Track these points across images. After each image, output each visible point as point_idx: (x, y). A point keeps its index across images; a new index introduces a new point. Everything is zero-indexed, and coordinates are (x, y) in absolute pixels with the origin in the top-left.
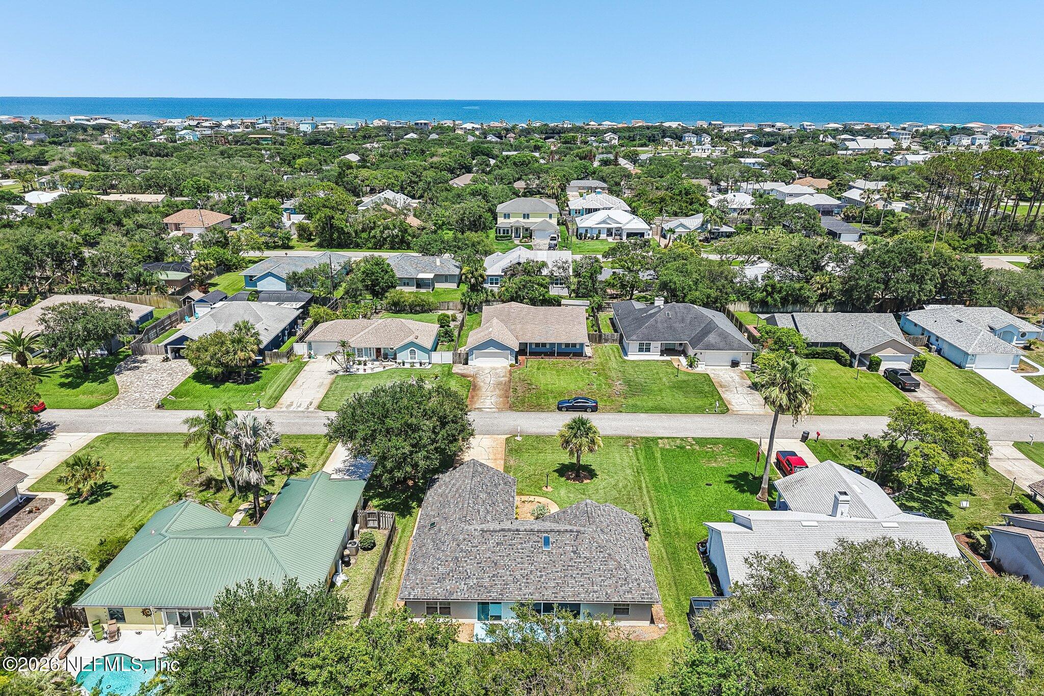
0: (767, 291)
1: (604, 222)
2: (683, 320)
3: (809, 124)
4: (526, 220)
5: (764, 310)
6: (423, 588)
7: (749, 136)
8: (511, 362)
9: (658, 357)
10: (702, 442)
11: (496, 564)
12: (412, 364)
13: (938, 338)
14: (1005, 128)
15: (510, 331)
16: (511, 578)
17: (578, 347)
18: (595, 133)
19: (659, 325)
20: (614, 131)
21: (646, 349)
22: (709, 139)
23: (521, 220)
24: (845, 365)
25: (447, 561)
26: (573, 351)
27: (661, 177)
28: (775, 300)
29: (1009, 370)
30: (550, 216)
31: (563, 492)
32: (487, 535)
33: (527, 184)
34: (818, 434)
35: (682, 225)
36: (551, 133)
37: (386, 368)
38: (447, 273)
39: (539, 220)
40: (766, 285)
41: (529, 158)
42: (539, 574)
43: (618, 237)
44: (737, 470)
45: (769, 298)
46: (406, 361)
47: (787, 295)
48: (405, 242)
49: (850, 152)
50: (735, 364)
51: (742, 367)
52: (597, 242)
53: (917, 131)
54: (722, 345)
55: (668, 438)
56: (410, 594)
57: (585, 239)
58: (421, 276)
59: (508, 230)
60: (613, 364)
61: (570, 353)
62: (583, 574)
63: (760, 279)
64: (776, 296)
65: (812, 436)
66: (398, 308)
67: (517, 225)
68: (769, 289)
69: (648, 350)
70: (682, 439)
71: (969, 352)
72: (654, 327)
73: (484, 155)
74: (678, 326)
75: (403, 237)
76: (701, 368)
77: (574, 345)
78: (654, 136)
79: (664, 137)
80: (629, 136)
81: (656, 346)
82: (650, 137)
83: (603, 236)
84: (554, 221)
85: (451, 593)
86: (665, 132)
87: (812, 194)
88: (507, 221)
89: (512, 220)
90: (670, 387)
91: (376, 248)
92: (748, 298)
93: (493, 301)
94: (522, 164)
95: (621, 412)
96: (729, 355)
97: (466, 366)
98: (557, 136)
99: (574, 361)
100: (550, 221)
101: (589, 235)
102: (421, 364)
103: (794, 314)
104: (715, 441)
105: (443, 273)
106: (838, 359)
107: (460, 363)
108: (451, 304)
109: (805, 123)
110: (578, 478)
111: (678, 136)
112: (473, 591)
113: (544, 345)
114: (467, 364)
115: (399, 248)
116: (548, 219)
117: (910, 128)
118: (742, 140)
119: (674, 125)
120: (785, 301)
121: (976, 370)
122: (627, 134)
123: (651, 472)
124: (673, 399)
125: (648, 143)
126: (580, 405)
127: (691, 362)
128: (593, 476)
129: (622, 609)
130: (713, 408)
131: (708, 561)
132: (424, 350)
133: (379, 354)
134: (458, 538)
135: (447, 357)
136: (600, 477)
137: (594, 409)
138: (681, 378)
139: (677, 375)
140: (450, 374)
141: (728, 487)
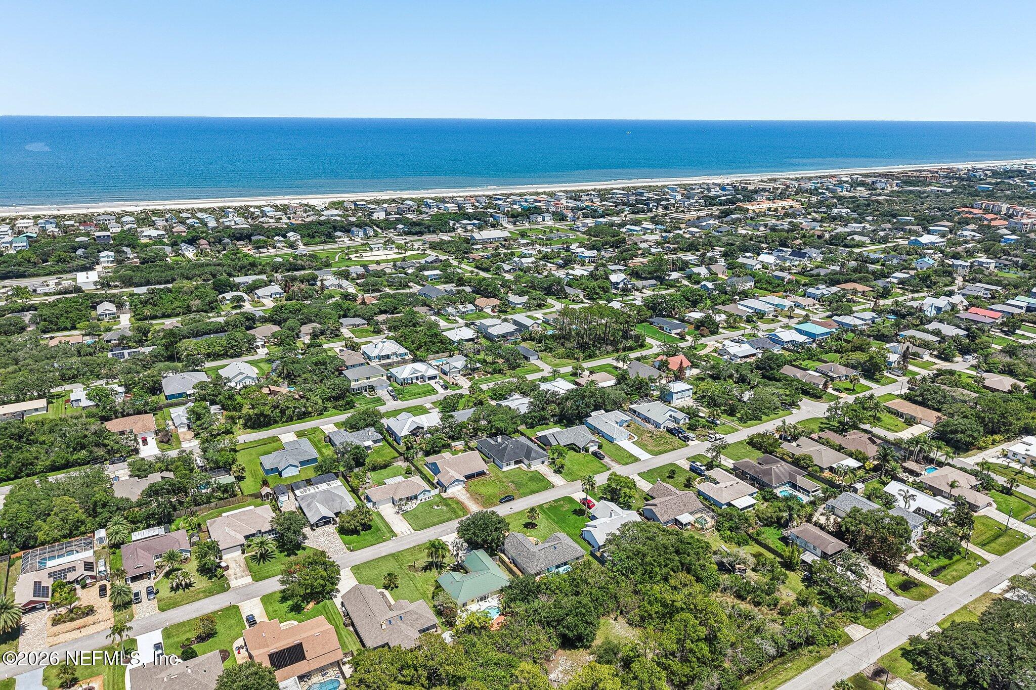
2: (518, 448)
4: (368, 381)
6: (534, 569)
8: (463, 486)
9: (514, 467)
10: (556, 500)
11: (547, 557)
12: (425, 499)
13: (601, 431)
15: (455, 471)
16: (552, 559)
17: (482, 470)
19: (510, 452)
21: (508, 463)
22: (372, 232)
23: (366, 381)
24: (579, 453)
25: (535, 561)
28: (536, 422)
29: (626, 441)
31: (533, 533)
35: (454, 367)
37: (417, 504)
38: (377, 438)
39: (376, 379)
42: (558, 556)
43: (422, 380)
44: (573, 508)
46: (422, 498)
50: (543, 463)
51: (546, 463)
54: (537, 456)
55: (545, 503)
56: (532, 572)
58: (365, 444)
59: (359, 389)
60: (500, 475)
62: (567, 553)
64: (536, 420)
67: (364, 385)
69: (510, 464)
70: (549, 502)
71: (613, 435)
72: (509, 454)
74: (516, 451)
76: (533, 468)
77: (480, 469)
81: (512, 461)
83: (414, 381)
84: (385, 378)
85: (542, 568)
87: (500, 324)
88: (357, 383)
90: (529, 480)
96: (540, 460)
97: (446, 493)
99: (485, 478)
101: (406, 382)
102: (429, 498)
105: (375, 439)
106: (576, 450)
107: (443, 492)
108: (398, 458)
110: (532, 527)
112: (546, 565)
113: (469, 474)
116: (380, 377)
121: (618, 444)
123: (550, 517)
124: (533, 486)
125: (327, 240)
126: (509, 499)
127: (529, 466)
128: (536, 525)
129: (578, 558)
130: (549, 486)
131: (585, 540)
132: (429, 491)
133: (409, 499)
134: (534, 554)
135: (437, 491)
136: (538, 524)
137: (513, 499)
138: (530, 475)
139: (526, 473)
140: (444, 499)
141: (575, 516)
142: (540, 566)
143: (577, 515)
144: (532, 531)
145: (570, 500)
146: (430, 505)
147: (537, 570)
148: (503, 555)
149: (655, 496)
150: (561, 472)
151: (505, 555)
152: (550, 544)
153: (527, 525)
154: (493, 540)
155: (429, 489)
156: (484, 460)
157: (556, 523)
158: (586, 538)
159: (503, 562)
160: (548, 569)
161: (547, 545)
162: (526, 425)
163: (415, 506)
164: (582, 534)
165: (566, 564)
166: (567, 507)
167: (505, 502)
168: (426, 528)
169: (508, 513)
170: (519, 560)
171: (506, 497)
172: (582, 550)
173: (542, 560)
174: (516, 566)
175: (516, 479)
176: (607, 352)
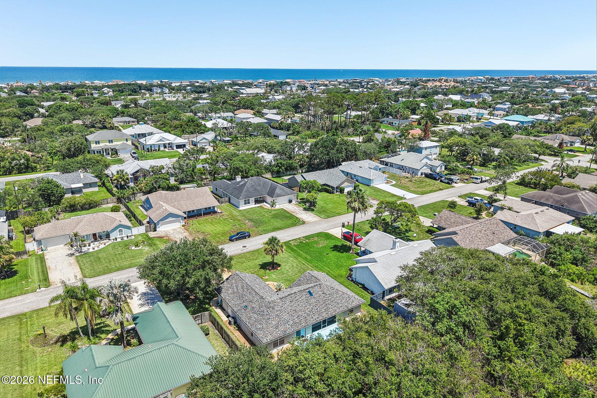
0: (279, 166)
1: (161, 140)
2: (260, 185)
3: (215, 81)
4: (111, 144)
5: (278, 176)
6: (271, 334)
7: (189, 88)
8: (182, 224)
9: (254, 206)
10: (307, 237)
11: (295, 311)
12: (122, 238)
13: (355, 176)
14: (301, 81)
15: (173, 206)
16: (305, 315)
17: (212, 208)
18: (96, 88)
19: (250, 189)
20: (109, 87)
21: (247, 202)
22: (168, 90)
23: (108, 144)
24: (331, 193)
25: (274, 318)
26: (210, 211)
27: (165, 113)
28: (283, 170)
29: (384, 184)
30: (127, 140)
31: (274, 276)
32: (283, 300)
33: (84, 122)
34: (348, 223)
35: (204, 138)
36: (65, 89)
37: (107, 244)
38: (91, 182)
39: (120, 143)
40: (278, 163)
41: (76, 105)
42: (316, 308)
43: (170, 148)
44: (332, 245)
45: (281, 169)
46: (117, 237)
47: (287, 167)
48: (30, 168)
49: (246, 95)
50: (290, 201)
51: (293, 202)
52: (159, 152)
53: (267, 84)
54: (283, 193)
55: (292, 240)
56: (267, 340)
57: (151, 151)
58: (73, 186)
59: (100, 151)
60: (235, 214)
61: (211, 212)
62: (332, 301)
63: (273, 161)
64: (283, 168)
65: (346, 224)
66: (72, 208)
67: (106, 147)
68: (280, 165)
69: (249, 203)
70: (298, 239)
71: (371, 179)
72: (248, 190)
73: (29, 105)
74: (258, 188)
75: (28, 164)
76: (277, 207)
77: (210, 208)
78: (136, 89)
79: (140, 90)
80: (119, 89)
81: (252, 200)
82: (133, 90)
83: (162, 148)
85: (285, 332)
86: (140, 87)
87: (253, 118)
88: (98, 145)
89: (102, 145)
90: (272, 218)
91: (6, 175)
92: (270, 171)
93: (137, 193)
94: (73, 110)
95: (261, 234)
96: (287, 198)
97: (156, 232)
98: (70, 91)
99: (214, 216)
100: (127, 143)
101: (153, 149)
102: (128, 237)
103: (303, 174)
104: (312, 236)
105: (87, 182)
106: (327, 191)
107: (151, 231)
108: (109, 200)
109: (213, 80)
110: (273, 268)
111: (149, 89)
112: (294, 326)
113: (193, 211)
114: (155, 230)
115: (25, 172)
116: (125, 142)
117: (263, 82)
118: (185, 90)
119: (144, 82)
120: (286, 170)
121: (374, 186)
122: (117, 89)
123: (301, 256)
124: (278, 223)
125: (132, 94)
126: (242, 236)
127: (273, 204)
128: (279, 265)
129: (351, 311)
130: (297, 222)
131: (357, 283)
132: (129, 228)
133: (95, 237)
134: (270, 306)
135: (142, 229)
136: (283, 265)
137: (249, 236)
138: (273, 212)
139: (270, 211)
140: (150, 239)
141: (335, 253)
142: (281, 328)
143: (339, 251)
144: (273, 274)
145: (328, 236)
146: (126, 245)
147: (278, 334)
148: (219, 311)
149: (444, 226)
150: (313, 210)
151: (223, 309)
152: (301, 288)
153: (264, 266)
154: (196, 283)
155: (129, 224)
156: (216, 199)
157: (309, 262)
158: (359, 279)
159: (215, 322)
160: (298, 333)
161: (295, 289)
162: (272, 174)
163: (102, 246)
164: (350, 276)
165: (331, 321)
166: (324, 243)
167: (237, 239)
168: (104, 274)
169: (240, 252)
170: (244, 318)
171: (238, 234)
172: (357, 297)
173: (286, 317)
174: (240, 329)
175: (255, 217)
176: (349, 134)
